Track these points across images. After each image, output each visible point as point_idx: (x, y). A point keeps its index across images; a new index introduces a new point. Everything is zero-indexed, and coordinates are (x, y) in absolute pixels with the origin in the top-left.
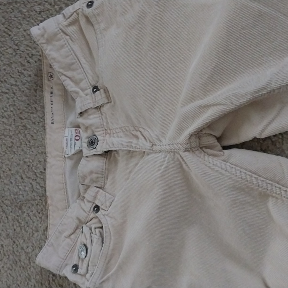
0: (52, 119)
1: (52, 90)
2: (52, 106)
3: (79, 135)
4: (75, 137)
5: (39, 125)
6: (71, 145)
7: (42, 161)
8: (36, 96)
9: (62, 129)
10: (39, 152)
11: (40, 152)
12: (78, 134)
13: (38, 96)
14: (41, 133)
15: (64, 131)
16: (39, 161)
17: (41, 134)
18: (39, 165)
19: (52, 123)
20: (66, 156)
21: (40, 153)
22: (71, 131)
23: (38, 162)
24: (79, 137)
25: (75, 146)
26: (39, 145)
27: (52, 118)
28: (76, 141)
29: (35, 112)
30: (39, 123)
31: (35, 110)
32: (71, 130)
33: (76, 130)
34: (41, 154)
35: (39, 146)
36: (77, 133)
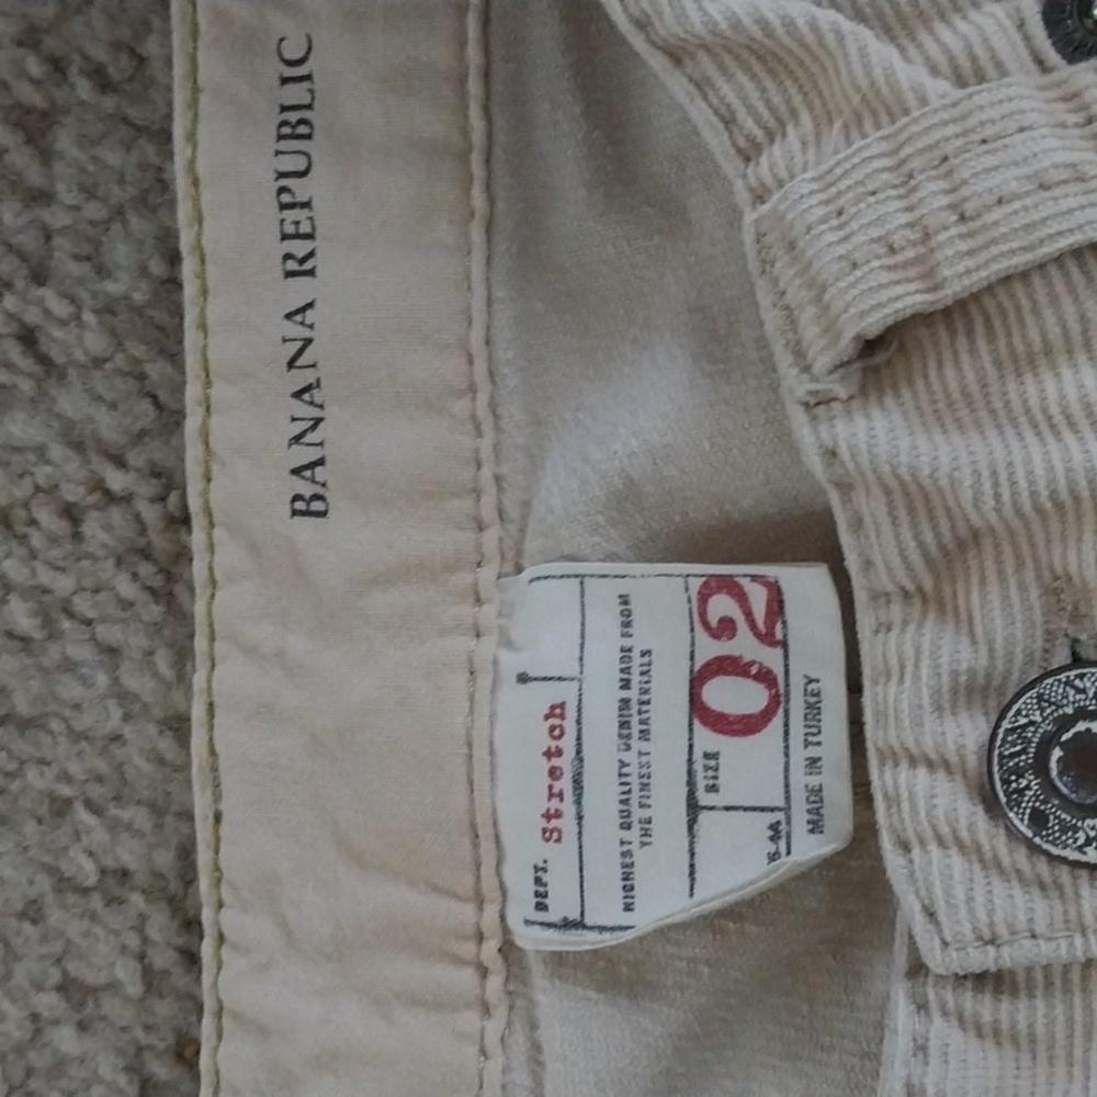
0: (304, 455)
1: (295, 94)
2: (300, 290)
3: (771, 658)
4: (697, 681)
5: (77, 537)
6: (634, 791)
7: (113, 986)
8: (43, 197)
9: (463, 579)
10: (67, 869)
11: (88, 871)
12: (744, 645)
13: (66, 193)
14: (110, 633)
15: (489, 610)
16: (66, 987)
17: (112, 652)
18: (66, 1039)
19: (309, 507)
20: (532, 940)
21: (85, 891)
22: (624, 599)
23: (48, 1002)
24: (765, 677)
25: (694, 808)
26: (66, 791)
27: (297, 439)
28: (706, 739)
29: (26, 386)
30: (71, 513)
31: (26, 363)
32: (622, 586)
33: (712, 586)
34: (96, 902)
35: (69, 802)
36: (726, 628)
